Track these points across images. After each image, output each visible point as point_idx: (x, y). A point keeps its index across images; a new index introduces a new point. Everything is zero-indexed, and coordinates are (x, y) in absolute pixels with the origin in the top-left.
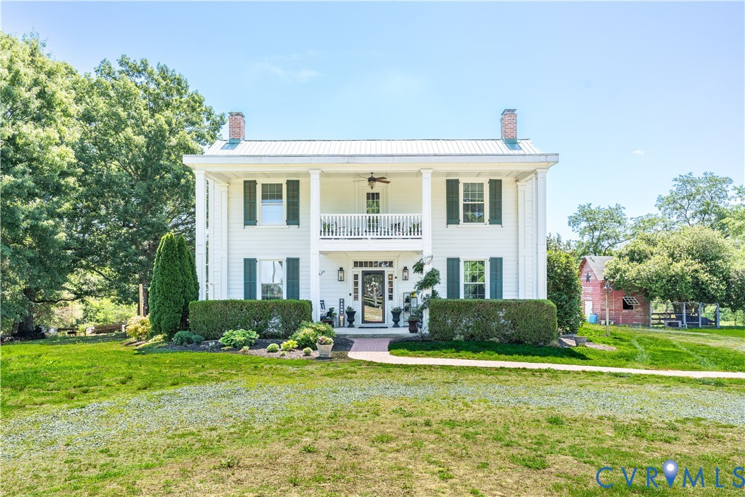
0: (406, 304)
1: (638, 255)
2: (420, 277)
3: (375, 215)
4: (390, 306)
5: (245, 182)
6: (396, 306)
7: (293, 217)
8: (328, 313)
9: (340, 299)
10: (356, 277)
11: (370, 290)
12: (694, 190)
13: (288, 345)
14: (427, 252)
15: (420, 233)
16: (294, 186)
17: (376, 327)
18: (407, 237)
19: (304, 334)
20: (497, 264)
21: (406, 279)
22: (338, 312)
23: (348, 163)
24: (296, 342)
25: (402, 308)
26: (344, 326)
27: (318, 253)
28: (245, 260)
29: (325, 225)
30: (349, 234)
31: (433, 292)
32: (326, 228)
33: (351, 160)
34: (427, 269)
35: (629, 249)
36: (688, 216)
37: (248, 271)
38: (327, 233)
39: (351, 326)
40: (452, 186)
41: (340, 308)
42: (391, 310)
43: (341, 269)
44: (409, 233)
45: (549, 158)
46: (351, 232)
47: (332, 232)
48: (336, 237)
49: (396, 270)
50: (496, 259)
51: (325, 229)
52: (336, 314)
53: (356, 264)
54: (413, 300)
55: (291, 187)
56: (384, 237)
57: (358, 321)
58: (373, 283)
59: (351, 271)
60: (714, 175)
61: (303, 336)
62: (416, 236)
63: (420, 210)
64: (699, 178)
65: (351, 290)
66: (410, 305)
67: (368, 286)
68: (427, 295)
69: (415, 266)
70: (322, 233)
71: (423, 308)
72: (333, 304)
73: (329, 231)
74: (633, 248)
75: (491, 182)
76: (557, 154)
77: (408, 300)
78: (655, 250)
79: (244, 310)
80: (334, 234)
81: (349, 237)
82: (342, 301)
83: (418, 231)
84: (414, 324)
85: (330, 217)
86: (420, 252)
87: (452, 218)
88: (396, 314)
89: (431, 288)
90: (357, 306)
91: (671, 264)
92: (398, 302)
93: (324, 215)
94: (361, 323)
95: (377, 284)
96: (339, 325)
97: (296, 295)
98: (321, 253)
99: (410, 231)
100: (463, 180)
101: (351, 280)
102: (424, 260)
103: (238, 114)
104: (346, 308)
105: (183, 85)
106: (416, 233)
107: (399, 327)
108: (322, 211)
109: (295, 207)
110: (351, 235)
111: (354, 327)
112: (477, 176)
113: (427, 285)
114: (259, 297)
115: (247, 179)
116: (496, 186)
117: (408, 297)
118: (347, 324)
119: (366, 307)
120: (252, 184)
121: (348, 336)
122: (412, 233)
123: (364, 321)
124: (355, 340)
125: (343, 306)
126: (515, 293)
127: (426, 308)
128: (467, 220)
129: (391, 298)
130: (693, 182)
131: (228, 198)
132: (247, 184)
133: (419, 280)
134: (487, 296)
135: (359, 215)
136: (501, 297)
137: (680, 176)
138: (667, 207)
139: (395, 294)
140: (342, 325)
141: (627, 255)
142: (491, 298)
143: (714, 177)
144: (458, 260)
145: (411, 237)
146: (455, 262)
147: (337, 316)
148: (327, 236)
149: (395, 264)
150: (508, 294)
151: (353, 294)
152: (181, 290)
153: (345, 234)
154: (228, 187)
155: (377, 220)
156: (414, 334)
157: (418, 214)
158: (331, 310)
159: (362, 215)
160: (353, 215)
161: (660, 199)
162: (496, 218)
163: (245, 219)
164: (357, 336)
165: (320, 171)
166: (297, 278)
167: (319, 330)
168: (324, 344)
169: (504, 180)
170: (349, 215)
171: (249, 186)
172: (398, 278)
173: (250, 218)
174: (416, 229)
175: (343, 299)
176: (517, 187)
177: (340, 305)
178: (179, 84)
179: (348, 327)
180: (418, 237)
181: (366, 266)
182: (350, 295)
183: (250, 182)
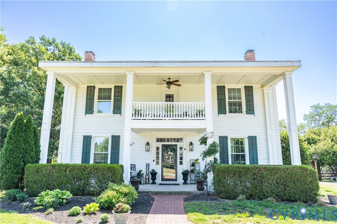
0: (192, 168)
1: (312, 140)
2: (204, 148)
3: (171, 103)
4: (181, 169)
5: (88, 87)
6: (185, 169)
7: (117, 109)
8: (138, 173)
9: (147, 164)
10: (158, 148)
11: (167, 157)
12: (321, 111)
13: (90, 208)
14: (210, 129)
15: (204, 116)
16: (119, 90)
17: (171, 184)
18: (194, 118)
19: (108, 196)
20: (253, 140)
21: (191, 150)
22: (145, 173)
23: (153, 67)
24: (98, 205)
25: (189, 170)
26: (148, 183)
27: (130, 129)
28: (84, 137)
29: (135, 110)
30: (153, 116)
31: (215, 158)
32: (137, 113)
33: (155, 64)
34: (210, 142)
35: (306, 137)
36: (320, 124)
37: (85, 144)
38: (137, 116)
39: (154, 183)
40: (221, 90)
41: (146, 170)
42: (182, 171)
43: (148, 144)
44: (196, 116)
45: (294, 64)
46: (154, 115)
47: (141, 115)
48: (144, 118)
49: (185, 144)
50: (252, 137)
51: (135, 113)
52: (143, 174)
53: (158, 140)
54: (197, 165)
55: (117, 90)
56: (178, 118)
57: (158, 180)
58: (170, 153)
59: (154, 145)
60: (330, 104)
61: (106, 199)
62: (201, 118)
63: (203, 100)
64: (323, 106)
65: (154, 157)
66: (195, 168)
67: (166, 155)
68: (210, 161)
69: (200, 140)
70: (134, 115)
71: (207, 171)
72: (141, 167)
73: (138, 114)
74: (309, 137)
75: (246, 87)
76: (300, 61)
77: (193, 165)
78: (320, 138)
79: (68, 172)
80: (142, 116)
81: (153, 118)
82: (148, 165)
83: (202, 115)
84: (201, 184)
85: (140, 105)
86: (205, 130)
87: (221, 110)
88: (185, 174)
89: (213, 156)
90: (158, 169)
91: (334, 145)
92: (186, 166)
93: (136, 103)
94: (160, 181)
95: (172, 153)
96: (146, 182)
97: (116, 161)
98: (133, 130)
99: (197, 115)
100: (228, 86)
101: (154, 151)
102: (207, 135)
103: (91, 52)
104: (150, 170)
105: (73, 51)
106: (201, 116)
107: (187, 184)
108: (134, 100)
109: (119, 103)
110: (154, 117)
111: (156, 184)
112: (236, 84)
113: (211, 153)
114: (92, 162)
115: (88, 85)
116: (249, 90)
117: (193, 163)
118: (151, 181)
119: (165, 169)
120: (92, 88)
121: (150, 193)
122: (198, 116)
123: (163, 179)
124: (156, 197)
125: (149, 168)
126: (266, 161)
127: (210, 171)
128: (231, 112)
129: (181, 163)
130: (321, 108)
131: (76, 97)
132: (89, 88)
133: (204, 150)
134: (248, 162)
135: (160, 103)
136: (257, 163)
137: (314, 105)
138: (309, 119)
139: (184, 161)
140: (147, 182)
141: (305, 141)
142: (250, 163)
143: (330, 105)
144: (226, 137)
145: (197, 118)
146: (225, 140)
147: (144, 176)
148: (137, 118)
149: (184, 140)
150: (262, 161)
151: (155, 161)
152: (21, 155)
153: (150, 116)
154: (77, 89)
155: (173, 106)
156: (201, 192)
157: (202, 103)
158: (140, 171)
159: (162, 103)
160: (156, 103)
161: (305, 116)
162: (250, 110)
163: (86, 110)
164: (157, 193)
165: (133, 73)
166: (118, 149)
167: (122, 192)
168: (121, 212)
169: (254, 86)
170: (153, 103)
171: (90, 90)
172: (186, 149)
173: (89, 109)
174: (200, 113)
175: (149, 164)
176: (263, 90)
177: (147, 168)
178: (71, 51)
179: (151, 184)
180: (202, 118)
181: (164, 141)
182: (154, 161)
183: (91, 86)
